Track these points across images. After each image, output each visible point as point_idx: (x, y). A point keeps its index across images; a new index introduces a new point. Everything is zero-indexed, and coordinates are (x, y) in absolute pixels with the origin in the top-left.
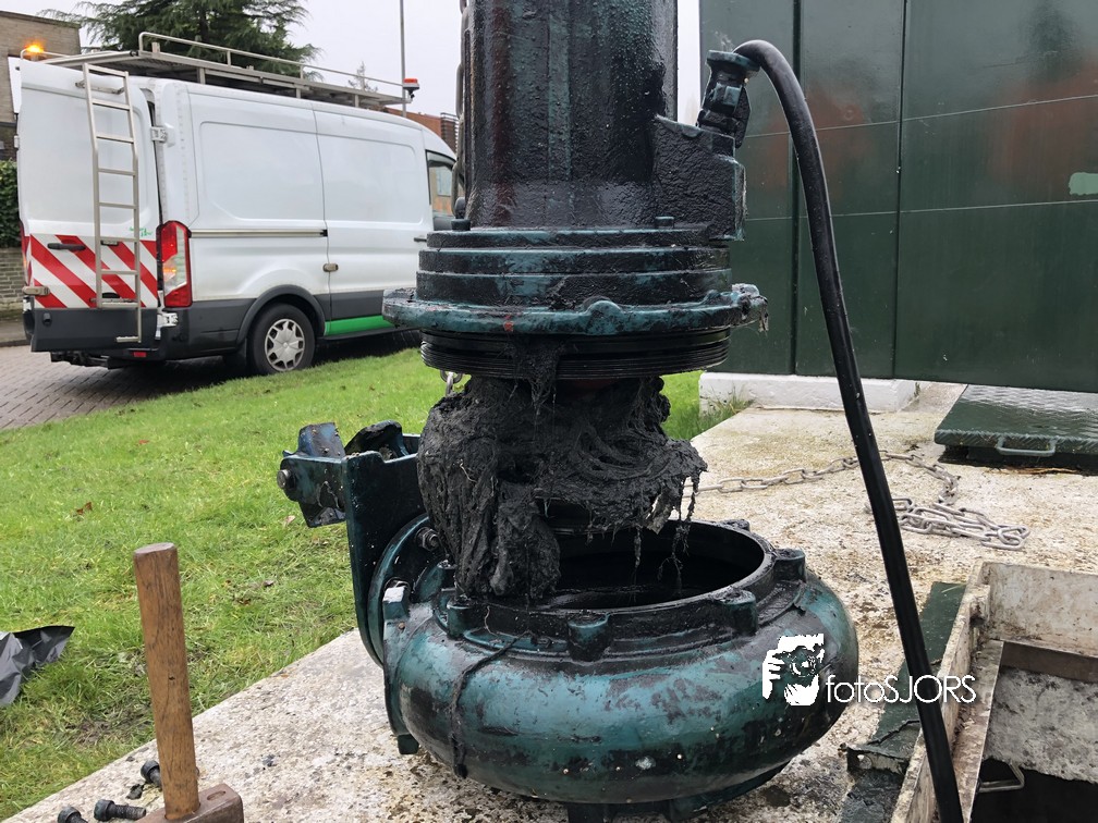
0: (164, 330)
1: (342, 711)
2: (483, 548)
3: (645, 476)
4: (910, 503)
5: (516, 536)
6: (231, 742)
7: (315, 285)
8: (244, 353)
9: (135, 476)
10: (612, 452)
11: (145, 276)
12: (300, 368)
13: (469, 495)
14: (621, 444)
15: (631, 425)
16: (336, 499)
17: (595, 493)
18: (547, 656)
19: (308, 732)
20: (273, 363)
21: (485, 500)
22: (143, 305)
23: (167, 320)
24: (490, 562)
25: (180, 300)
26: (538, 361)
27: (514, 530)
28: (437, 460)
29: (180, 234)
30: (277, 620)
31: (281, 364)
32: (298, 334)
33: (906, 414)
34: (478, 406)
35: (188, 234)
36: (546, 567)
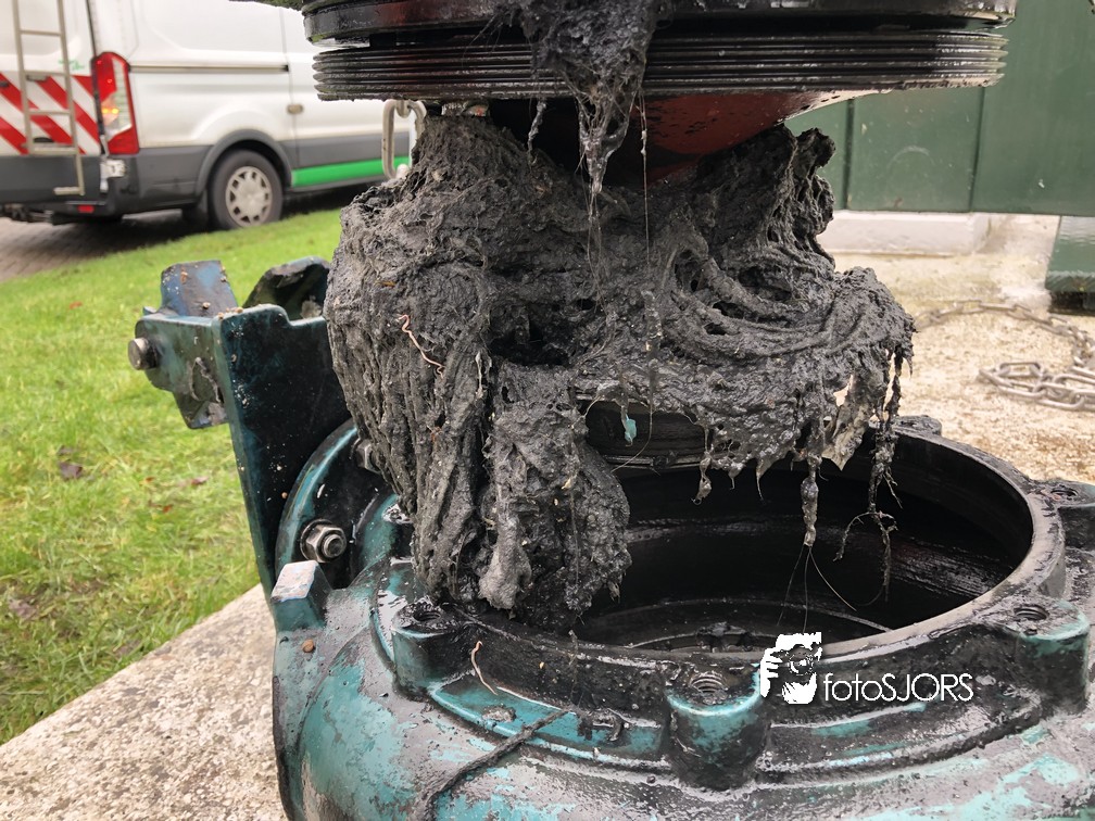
0: (111, 181)
2: (461, 508)
3: (822, 345)
4: (1038, 367)
5: (537, 485)
7: (277, 130)
8: (203, 206)
10: (739, 292)
11: (83, 118)
12: (270, 220)
15: (772, 236)
16: (215, 387)
17: (718, 387)
20: (237, 218)
21: (464, 406)
22: (82, 151)
23: (114, 168)
25: (125, 144)
27: (532, 472)
29: (118, 68)
30: (204, 534)
31: (246, 219)
32: (263, 185)
33: (982, 256)
34: (440, 188)
35: (128, 68)
36: (602, 546)
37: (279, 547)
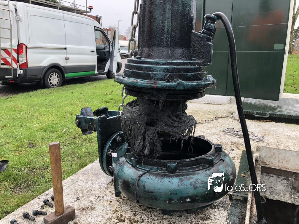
0: (19, 75)
1: (94, 185)
2: (142, 143)
3: (184, 125)
4: (234, 129)
5: (151, 140)
6: (66, 193)
7: (63, 63)
8: (42, 82)
9: (17, 117)
10: (175, 118)
11: (14, 59)
12: (59, 86)
13: (139, 129)
14: (177, 116)
15: (179, 111)
16: (93, 128)
17: (172, 130)
18: (161, 172)
19: (87, 191)
20: (51, 85)
21: (143, 131)
22: (13, 67)
23: (20, 72)
24: (144, 147)
25: (24, 66)
26: (161, 95)
27: (151, 139)
28: (129, 120)
29: (24, 47)
30: (65, 159)
31: (53, 85)
32: (58, 77)
33: (229, 105)
34: (141, 106)
35: (26, 47)
36: (158, 148)
37: (104, 153)
